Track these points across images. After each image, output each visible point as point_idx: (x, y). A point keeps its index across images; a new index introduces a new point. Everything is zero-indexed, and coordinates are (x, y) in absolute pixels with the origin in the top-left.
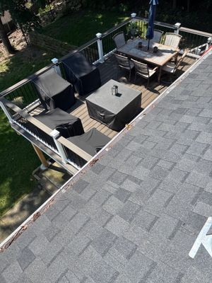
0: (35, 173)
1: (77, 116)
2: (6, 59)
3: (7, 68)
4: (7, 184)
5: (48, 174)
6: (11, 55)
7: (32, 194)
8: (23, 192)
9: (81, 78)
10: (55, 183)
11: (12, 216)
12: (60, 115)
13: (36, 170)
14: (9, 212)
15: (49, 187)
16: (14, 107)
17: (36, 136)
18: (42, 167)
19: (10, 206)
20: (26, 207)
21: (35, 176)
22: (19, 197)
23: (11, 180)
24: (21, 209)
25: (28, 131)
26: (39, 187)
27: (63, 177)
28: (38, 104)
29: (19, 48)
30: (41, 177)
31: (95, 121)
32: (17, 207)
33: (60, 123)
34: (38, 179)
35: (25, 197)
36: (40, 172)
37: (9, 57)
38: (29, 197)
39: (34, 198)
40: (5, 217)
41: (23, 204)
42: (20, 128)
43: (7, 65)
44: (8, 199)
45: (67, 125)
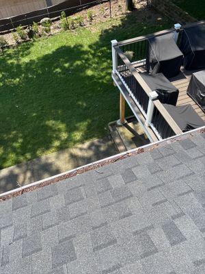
0: (111, 125)
1: (177, 87)
2: (123, 14)
3: (120, 23)
4: (85, 123)
5: (121, 130)
6: (129, 12)
7: (102, 140)
8: (96, 135)
9: (196, 52)
10: (124, 140)
11: (81, 149)
12: (162, 80)
13: (112, 122)
14: (80, 146)
15: (118, 141)
16: (124, 59)
17: (130, 92)
18: (119, 122)
19: (82, 142)
20: (93, 148)
21: (110, 127)
22: (91, 138)
23: (90, 121)
24: (89, 148)
25: (125, 85)
26: (109, 137)
27: (132, 138)
28: (142, 64)
29: (138, 6)
30: (114, 130)
31: (191, 99)
32: (87, 144)
33: (160, 88)
34: (111, 130)
35: (95, 140)
36: (115, 125)
37: (126, 13)
38: (99, 141)
39: (102, 144)
40: (76, 148)
41: (92, 144)
42: (119, 80)
43: (122, 20)
44: (82, 135)
45: (165, 92)
